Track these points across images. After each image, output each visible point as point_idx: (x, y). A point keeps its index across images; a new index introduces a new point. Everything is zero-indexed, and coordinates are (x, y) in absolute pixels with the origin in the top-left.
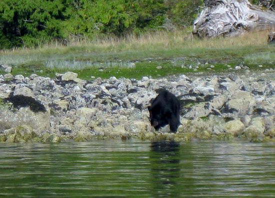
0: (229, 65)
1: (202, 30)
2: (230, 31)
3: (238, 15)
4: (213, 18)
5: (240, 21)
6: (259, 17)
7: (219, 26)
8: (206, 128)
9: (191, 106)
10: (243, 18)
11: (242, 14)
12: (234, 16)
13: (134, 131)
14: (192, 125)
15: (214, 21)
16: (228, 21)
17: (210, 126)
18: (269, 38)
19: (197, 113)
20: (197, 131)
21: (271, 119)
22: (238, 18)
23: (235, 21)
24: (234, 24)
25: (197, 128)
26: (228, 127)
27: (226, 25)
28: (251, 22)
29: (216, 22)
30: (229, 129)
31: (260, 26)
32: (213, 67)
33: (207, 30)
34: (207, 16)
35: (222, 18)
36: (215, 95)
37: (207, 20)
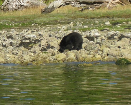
0: (28, 23)
1: (6, 8)
2: (18, 8)
3: (21, 1)
4: (11, 2)
5: (22, 4)
6: (31, 2)
7: (13, 6)
8: (47, 58)
9: (32, 45)
10: (24, 2)
11: (24, 1)
12: (20, 2)
13: (8, 59)
14: (39, 56)
15: (11, 4)
16: (17, 4)
17: (48, 57)
18: (42, 11)
19: (35, 49)
20: (42, 59)
21: (78, 52)
22: (21, 2)
23: (20, 4)
24: (20, 5)
25: (42, 58)
26: (58, 57)
27: (16, 6)
28: (28, 4)
29: (12, 4)
30: (58, 58)
31: (31, 6)
32: (21, 24)
33: (8, 8)
34: (8, 2)
35: (15, 2)
36: (41, 39)
37: (8, 4)
